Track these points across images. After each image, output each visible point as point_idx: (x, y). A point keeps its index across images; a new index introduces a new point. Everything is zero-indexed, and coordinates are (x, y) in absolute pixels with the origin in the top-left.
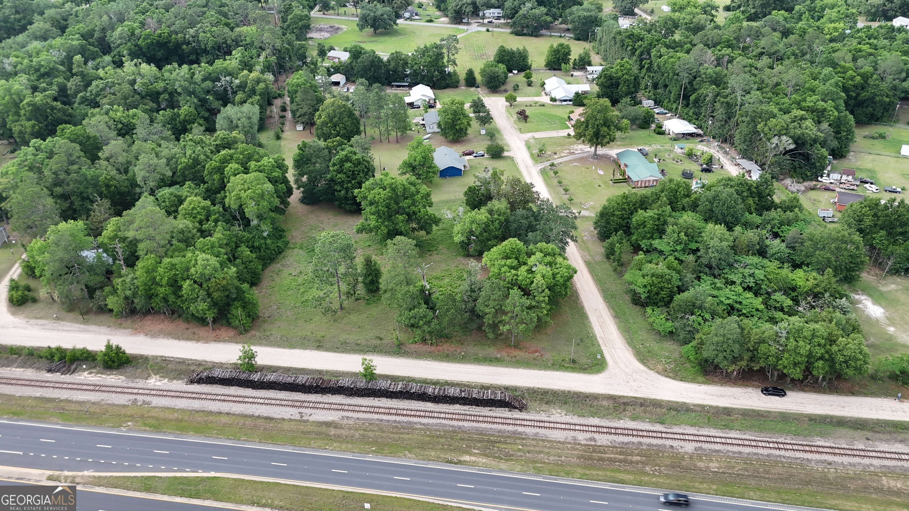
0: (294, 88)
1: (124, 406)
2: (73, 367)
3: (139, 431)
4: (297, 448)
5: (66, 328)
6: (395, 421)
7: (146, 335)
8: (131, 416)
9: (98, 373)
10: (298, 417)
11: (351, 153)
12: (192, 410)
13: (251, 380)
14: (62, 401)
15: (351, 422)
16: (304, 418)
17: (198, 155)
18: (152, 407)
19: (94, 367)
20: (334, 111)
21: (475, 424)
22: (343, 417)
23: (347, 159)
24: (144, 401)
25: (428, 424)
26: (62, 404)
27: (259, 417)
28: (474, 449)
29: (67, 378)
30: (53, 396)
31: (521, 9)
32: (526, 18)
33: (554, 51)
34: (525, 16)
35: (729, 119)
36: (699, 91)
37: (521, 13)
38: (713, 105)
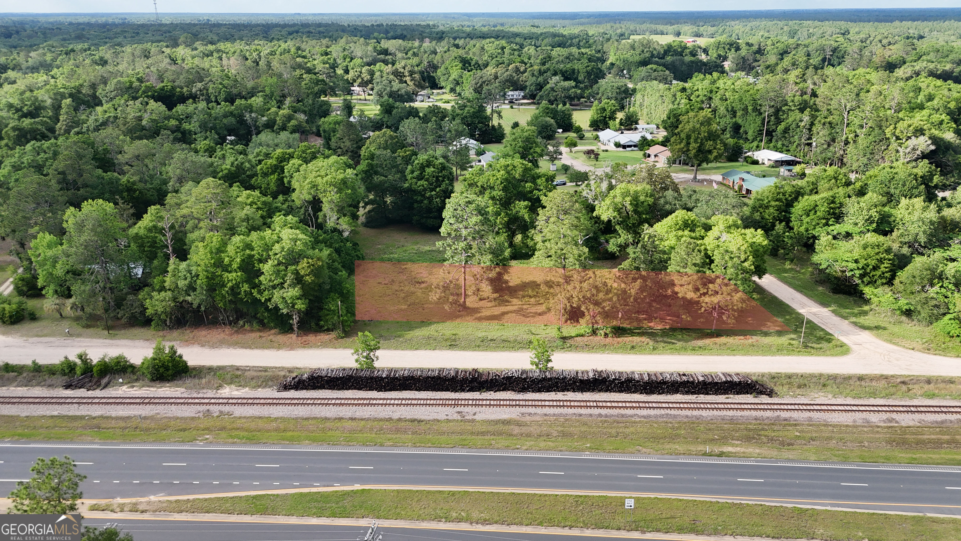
0: (331, 126)
1: (193, 419)
2: (104, 381)
3: (225, 444)
4: (474, 450)
5: (85, 344)
6: (600, 415)
7: (203, 346)
8: (207, 429)
9: (143, 386)
10: (458, 417)
11: (433, 157)
12: (297, 419)
13: (377, 377)
14: (94, 418)
15: (537, 418)
16: (466, 418)
17: (242, 163)
18: (235, 417)
19: (137, 380)
20: (386, 141)
21: (715, 413)
22: (523, 414)
23: (429, 164)
24: (221, 412)
25: (649, 416)
26: (95, 422)
27: (400, 420)
28: (732, 440)
29: (98, 393)
30: (78, 413)
31: (548, 83)
32: (554, 91)
33: (600, 109)
34: (552, 89)
35: (834, 140)
36: (788, 121)
37: (548, 86)
38: (810, 130)
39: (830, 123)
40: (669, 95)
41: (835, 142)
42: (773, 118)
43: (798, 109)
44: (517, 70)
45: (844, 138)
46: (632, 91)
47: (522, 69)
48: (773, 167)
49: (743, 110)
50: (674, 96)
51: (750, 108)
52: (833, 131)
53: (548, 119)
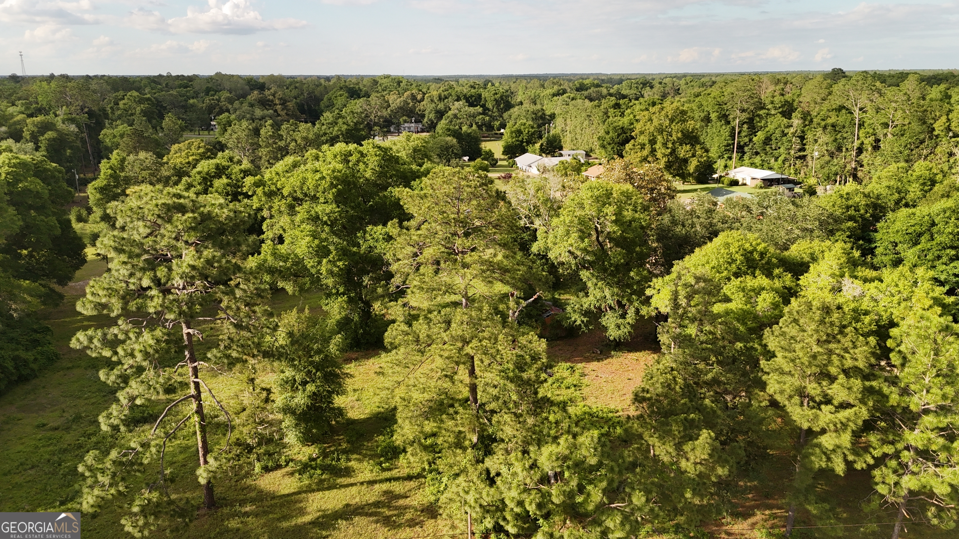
31: (450, 109)
32: (458, 118)
33: (515, 132)
34: (455, 116)
35: (839, 149)
36: (767, 129)
37: (450, 113)
38: (802, 138)
39: (833, 126)
40: (599, 113)
41: (841, 151)
42: (745, 126)
43: (780, 113)
44: (413, 97)
45: (856, 144)
46: (550, 116)
47: (419, 97)
48: (761, 187)
49: (702, 120)
50: (606, 113)
51: (713, 116)
52: (838, 136)
53: (449, 139)
